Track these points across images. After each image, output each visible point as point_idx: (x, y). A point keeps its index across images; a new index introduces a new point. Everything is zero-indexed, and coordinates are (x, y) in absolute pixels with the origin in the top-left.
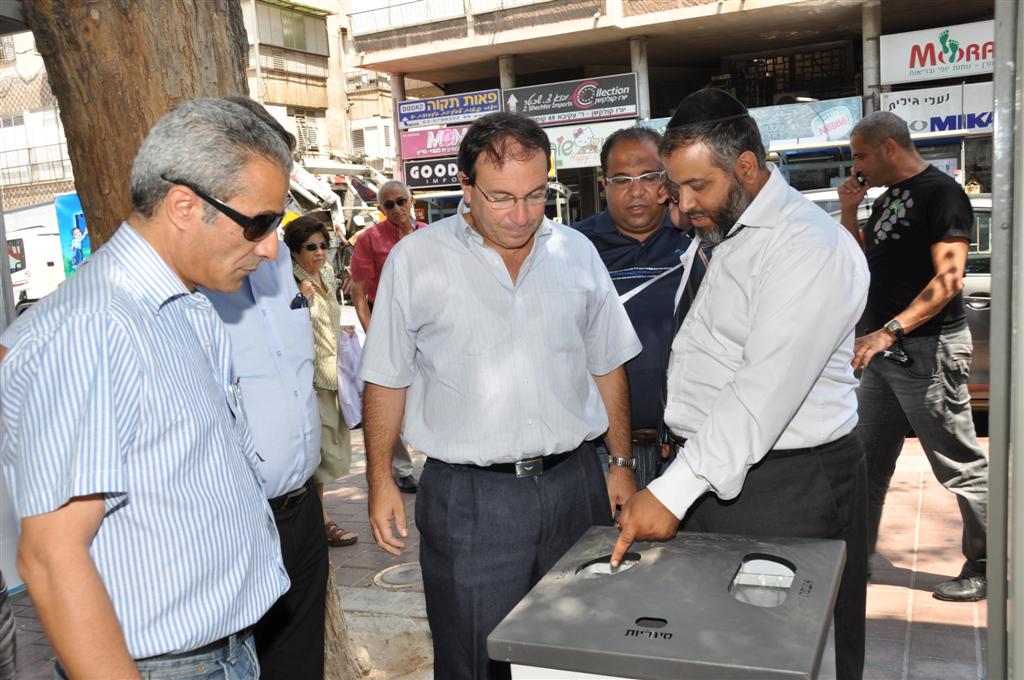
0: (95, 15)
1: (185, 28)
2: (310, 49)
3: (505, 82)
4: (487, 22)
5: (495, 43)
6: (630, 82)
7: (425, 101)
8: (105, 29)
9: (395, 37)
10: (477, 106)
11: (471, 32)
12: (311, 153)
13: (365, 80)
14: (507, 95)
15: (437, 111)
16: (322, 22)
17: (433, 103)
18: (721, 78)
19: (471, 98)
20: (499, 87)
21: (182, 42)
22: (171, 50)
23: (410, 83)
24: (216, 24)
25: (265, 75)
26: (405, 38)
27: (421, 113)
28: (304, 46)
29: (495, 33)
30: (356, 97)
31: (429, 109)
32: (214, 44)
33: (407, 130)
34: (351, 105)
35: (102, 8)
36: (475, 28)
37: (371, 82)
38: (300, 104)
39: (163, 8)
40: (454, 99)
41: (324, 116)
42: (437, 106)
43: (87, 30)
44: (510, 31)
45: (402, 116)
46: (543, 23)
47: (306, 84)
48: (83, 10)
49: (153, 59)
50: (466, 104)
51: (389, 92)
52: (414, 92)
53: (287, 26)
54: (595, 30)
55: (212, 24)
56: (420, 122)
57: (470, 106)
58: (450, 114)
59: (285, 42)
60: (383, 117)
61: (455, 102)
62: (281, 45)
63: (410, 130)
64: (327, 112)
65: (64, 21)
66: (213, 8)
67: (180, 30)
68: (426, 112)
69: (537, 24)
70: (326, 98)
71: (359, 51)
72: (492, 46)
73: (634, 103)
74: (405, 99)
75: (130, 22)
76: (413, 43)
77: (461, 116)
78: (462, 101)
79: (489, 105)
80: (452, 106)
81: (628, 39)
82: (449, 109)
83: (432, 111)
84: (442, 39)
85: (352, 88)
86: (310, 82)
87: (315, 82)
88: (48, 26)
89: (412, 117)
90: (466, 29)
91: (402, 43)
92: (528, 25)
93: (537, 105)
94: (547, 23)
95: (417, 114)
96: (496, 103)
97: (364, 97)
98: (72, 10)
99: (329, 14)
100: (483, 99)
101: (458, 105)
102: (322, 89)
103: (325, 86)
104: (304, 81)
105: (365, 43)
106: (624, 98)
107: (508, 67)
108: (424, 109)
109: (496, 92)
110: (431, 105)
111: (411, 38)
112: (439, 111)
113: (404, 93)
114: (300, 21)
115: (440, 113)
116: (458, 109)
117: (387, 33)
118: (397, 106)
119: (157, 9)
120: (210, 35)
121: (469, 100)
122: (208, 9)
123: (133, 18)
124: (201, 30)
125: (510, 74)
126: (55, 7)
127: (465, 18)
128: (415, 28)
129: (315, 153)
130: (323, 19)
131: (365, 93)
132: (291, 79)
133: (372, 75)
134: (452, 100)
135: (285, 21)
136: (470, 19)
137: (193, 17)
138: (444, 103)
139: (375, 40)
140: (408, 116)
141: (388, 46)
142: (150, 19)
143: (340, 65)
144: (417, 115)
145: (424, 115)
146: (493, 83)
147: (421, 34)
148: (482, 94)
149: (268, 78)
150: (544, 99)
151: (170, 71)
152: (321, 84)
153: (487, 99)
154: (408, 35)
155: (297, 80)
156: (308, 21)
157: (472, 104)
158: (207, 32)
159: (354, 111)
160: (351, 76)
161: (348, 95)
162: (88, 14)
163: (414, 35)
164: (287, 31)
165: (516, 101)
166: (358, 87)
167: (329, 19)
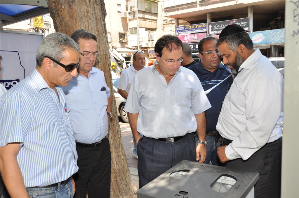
0: (63, 7)
1: (87, 10)
2: (153, 12)
3: (208, 21)
4: (203, 3)
5: (205, 9)
6: (247, 21)
7: (184, 27)
8: (66, 11)
9: (176, 8)
10: (199, 28)
11: (198, 6)
12: (152, 41)
13: (168, 20)
14: (209, 25)
15: (188, 29)
16: (156, 4)
17: (187, 27)
18: (278, 18)
19: (198, 25)
20: (206, 22)
21: (86, 14)
22: (83, 16)
23: (180, 21)
24: (96, 9)
25: (140, 19)
26: (179, 8)
27: (183, 30)
28: (151, 11)
29: (206, 6)
30: (165, 25)
31: (185, 29)
32: (95, 14)
33: (179, 35)
34: (164, 27)
35: (65, 5)
36: (200, 5)
37: (170, 21)
38: (149, 27)
39: (81, 4)
40: (193, 26)
41: (156, 31)
42: (188, 28)
43: (61, 11)
44: (210, 6)
45: (177, 31)
46: (220, 3)
47: (151, 22)
48: (60, 6)
49: (78, 19)
50: (196, 27)
51: (174, 24)
52: (181, 24)
53: (146, 5)
54: (236, 5)
55: (94, 8)
56: (183, 33)
57: (197, 28)
58: (191, 30)
59: (146, 10)
60: (173, 31)
61: (193, 27)
62: (144, 10)
63: (180, 35)
64: (157, 30)
65: (56, 9)
66: (95, 4)
67: (85, 11)
68: (184, 30)
69: (218, 3)
70: (156, 26)
71: (165, 12)
72: (205, 10)
73: (248, 27)
74: (178, 26)
75: (72, 9)
76: (181, 10)
77: (195, 31)
78: (195, 27)
79: (203, 27)
80: (192, 28)
81: (247, 7)
82: (191, 29)
83: (186, 29)
84: (190, 8)
85: (164, 23)
86: (152, 21)
87: (154, 21)
88: (53, 11)
89: (180, 31)
90: (197, 5)
91: (178, 10)
92: (215, 3)
93: (218, 28)
94: (222, 3)
95: (182, 30)
96: (205, 27)
97: (168, 25)
98: (58, 6)
99: (158, 1)
100: (201, 26)
101: (194, 28)
102: (156, 23)
103: (156, 22)
104: (150, 21)
105: (167, 10)
106: (245, 25)
107: (209, 16)
108: (184, 29)
109: (205, 24)
110: (186, 28)
111: (181, 8)
112: (188, 30)
113: (178, 24)
114: (150, 4)
115: (189, 30)
116: (194, 29)
117: (174, 7)
118: (176, 28)
119: (79, 5)
120: (94, 12)
121: (197, 26)
122: (94, 4)
123: (73, 7)
124: (91, 10)
125: (210, 19)
126: (55, 5)
127: (197, 2)
128: (182, 5)
129: (153, 41)
130: (157, 3)
131: (168, 24)
132: (147, 20)
133: (170, 19)
134: (192, 26)
135: (146, 4)
136: (198, 2)
137: (89, 7)
138: (190, 27)
139: (170, 9)
140: (179, 31)
141: (174, 10)
142: (77, 8)
143: (161, 16)
144: (182, 31)
145: (184, 31)
146: (205, 21)
147: (184, 7)
148: (201, 24)
149: (140, 20)
150: (220, 26)
151: (82, 22)
152: (155, 21)
153: (203, 26)
154: (180, 7)
155: (148, 20)
156: (152, 3)
157: (198, 27)
158: (93, 11)
159: (165, 29)
160: (164, 19)
161: (163, 25)
162: (62, 7)
163: (182, 7)
164: (146, 7)
165: (211, 26)
166: (166, 23)
167: (158, 3)
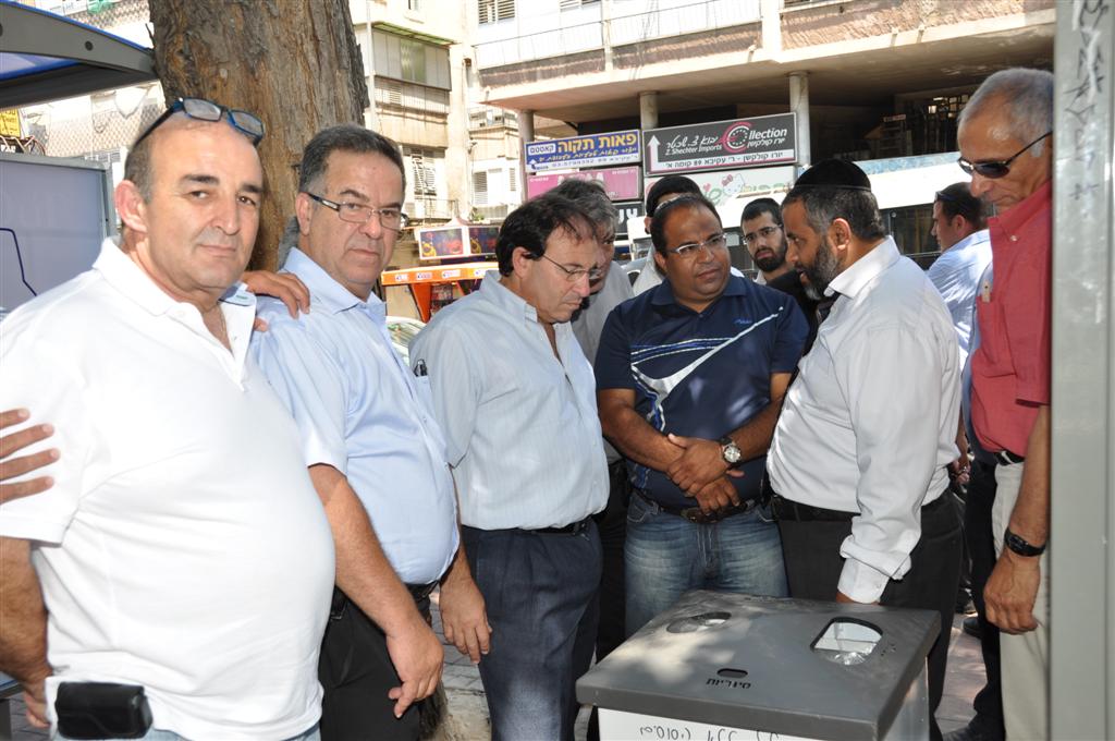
0: (224, 74)
1: (308, 85)
2: (431, 82)
3: (647, 121)
4: (627, 55)
5: (637, 78)
6: (789, 124)
7: (556, 142)
8: (233, 87)
9: (524, 71)
10: (613, 149)
11: (609, 65)
12: (427, 197)
13: (490, 116)
14: (648, 137)
15: (568, 153)
16: (445, 53)
17: (564, 144)
18: (894, 119)
19: (606, 138)
20: (639, 127)
21: (305, 100)
22: (294, 108)
23: (539, 121)
24: (338, 82)
25: (380, 110)
26: (535, 72)
27: (552, 155)
28: (424, 79)
29: (637, 66)
30: (479, 135)
31: (560, 151)
32: (336, 101)
33: (534, 174)
34: (474, 144)
35: (231, 67)
36: (614, 62)
37: (497, 119)
38: (417, 143)
39: (288, 66)
40: (588, 140)
41: (443, 156)
42: (568, 147)
43: (215, 87)
44: (653, 65)
45: (530, 158)
46: (690, 57)
47: (425, 121)
48: (214, 69)
49: (277, 117)
50: (602, 146)
51: (516, 130)
52: (544, 132)
53: (406, 57)
54: (749, 65)
55: (334, 82)
56: (550, 165)
57: (606, 148)
58: (583, 157)
59: (403, 72)
60: (509, 159)
61: (589, 144)
62: (398, 76)
63: (538, 174)
64: (446, 151)
65: (193, 79)
66: (336, 66)
67: (304, 87)
68: (557, 154)
69: (683, 57)
70: (446, 137)
71: (484, 85)
72: (633, 82)
73: (793, 147)
74: (533, 139)
75: (256, 80)
76: (544, 77)
77: (596, 159)
78: (597, 143)
79: (628, 147)
80: (586, 148)
81: (788, 75)
82: (582, 151)
83: (563, 153)
84: (576, 73)
85: (475, 125)
86: (429, 118)
87: (434, 119)
88: (178, 84)
89: (541, 159)
90: (604, 62)
91: (532, 77)
92: (673, 58)
93: (682, 148)
94: (695, 56)
95: (546, 156)
96: (635, 145)
97: (488, 135)
98: (202, 69)
99: (453, 43)
100: (621, 140)
101: (592, 147)
102: (442, 126)
103: (445, 123)
104: (422, 117)
105: (490, 77)
106: (781, 141)
107: (650, 105)
108: (554, 151)
109: (636, 133)
110: (563, 147)
111: (543, 72)
112: (571, 153)
113: (532, 132)
114: (421, 51)
115: (572, 156)
116: (592, 151)
117: (516, 66)
118: (524, 147)
119: (283, 67)
120: (332, 94)
121: (605, 142)
122: (331, 67)
123: (259, 76)
124: (324, 88)
125: (653, 114)
126: (186, 66)
127: (603, 50)
128: (547, 61)
129: (432, 197)
130: (446, 48)
131: (490, 131)
132: (408, 114)
133: (498, 111)
134: (586, 141)
135: (403, 51)
136: (608, 51)
137: (316, 75)
138: (577, 145)
139: (502, 73)
140: (536, 158)
141: (516, 80)
142: (276, 78)
143: (463, 100)
144: (546, 158)
145: (554, 158)
146: (632, 122)
147: (553, 67)
148: (620, 135)
149: (383, 113)
150: (690, 141)
151: (292, 127)
152: (441, 120)
153: (626, 141)
154: (538, 69)
155: (414, 116)
156: (429, 51)
157: (608, 145)
158: (329, 90)
159: (477, 151)
160: (475, 112)
161: (471, 133)
162: (217, 73)
163: (546, 68)
164: (405, 63)
165: (658, 143)
166: (481, 125)
167: (453, 49)
